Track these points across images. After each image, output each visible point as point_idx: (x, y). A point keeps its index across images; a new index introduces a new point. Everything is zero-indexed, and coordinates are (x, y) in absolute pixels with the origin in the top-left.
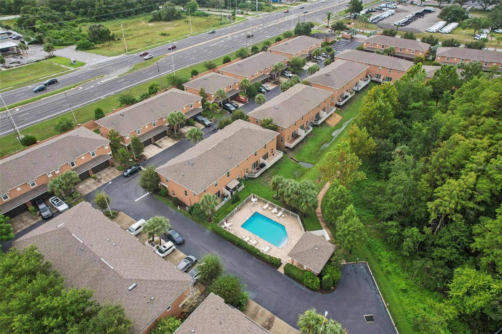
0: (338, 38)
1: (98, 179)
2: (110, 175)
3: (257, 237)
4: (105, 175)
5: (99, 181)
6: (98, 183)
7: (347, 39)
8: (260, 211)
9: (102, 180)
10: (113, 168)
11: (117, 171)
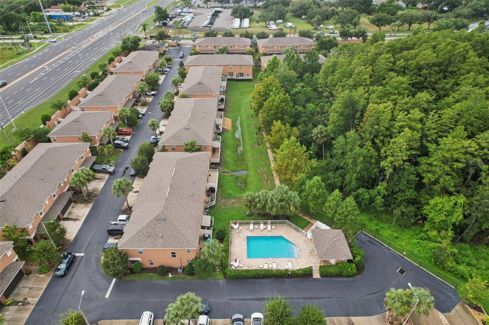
0: (166, 47)
1: (21, 302)
2: (34, 286)
3: (271, 259)
4: (27, 290)
5: (25, 303)
6: (26, 307)
7: (175, 46)
8: (250, 234)
9: (29, 300)
10: (31, 276)
11: (42, 276)
